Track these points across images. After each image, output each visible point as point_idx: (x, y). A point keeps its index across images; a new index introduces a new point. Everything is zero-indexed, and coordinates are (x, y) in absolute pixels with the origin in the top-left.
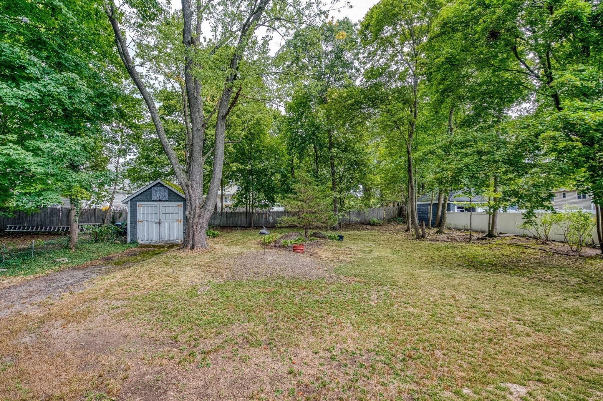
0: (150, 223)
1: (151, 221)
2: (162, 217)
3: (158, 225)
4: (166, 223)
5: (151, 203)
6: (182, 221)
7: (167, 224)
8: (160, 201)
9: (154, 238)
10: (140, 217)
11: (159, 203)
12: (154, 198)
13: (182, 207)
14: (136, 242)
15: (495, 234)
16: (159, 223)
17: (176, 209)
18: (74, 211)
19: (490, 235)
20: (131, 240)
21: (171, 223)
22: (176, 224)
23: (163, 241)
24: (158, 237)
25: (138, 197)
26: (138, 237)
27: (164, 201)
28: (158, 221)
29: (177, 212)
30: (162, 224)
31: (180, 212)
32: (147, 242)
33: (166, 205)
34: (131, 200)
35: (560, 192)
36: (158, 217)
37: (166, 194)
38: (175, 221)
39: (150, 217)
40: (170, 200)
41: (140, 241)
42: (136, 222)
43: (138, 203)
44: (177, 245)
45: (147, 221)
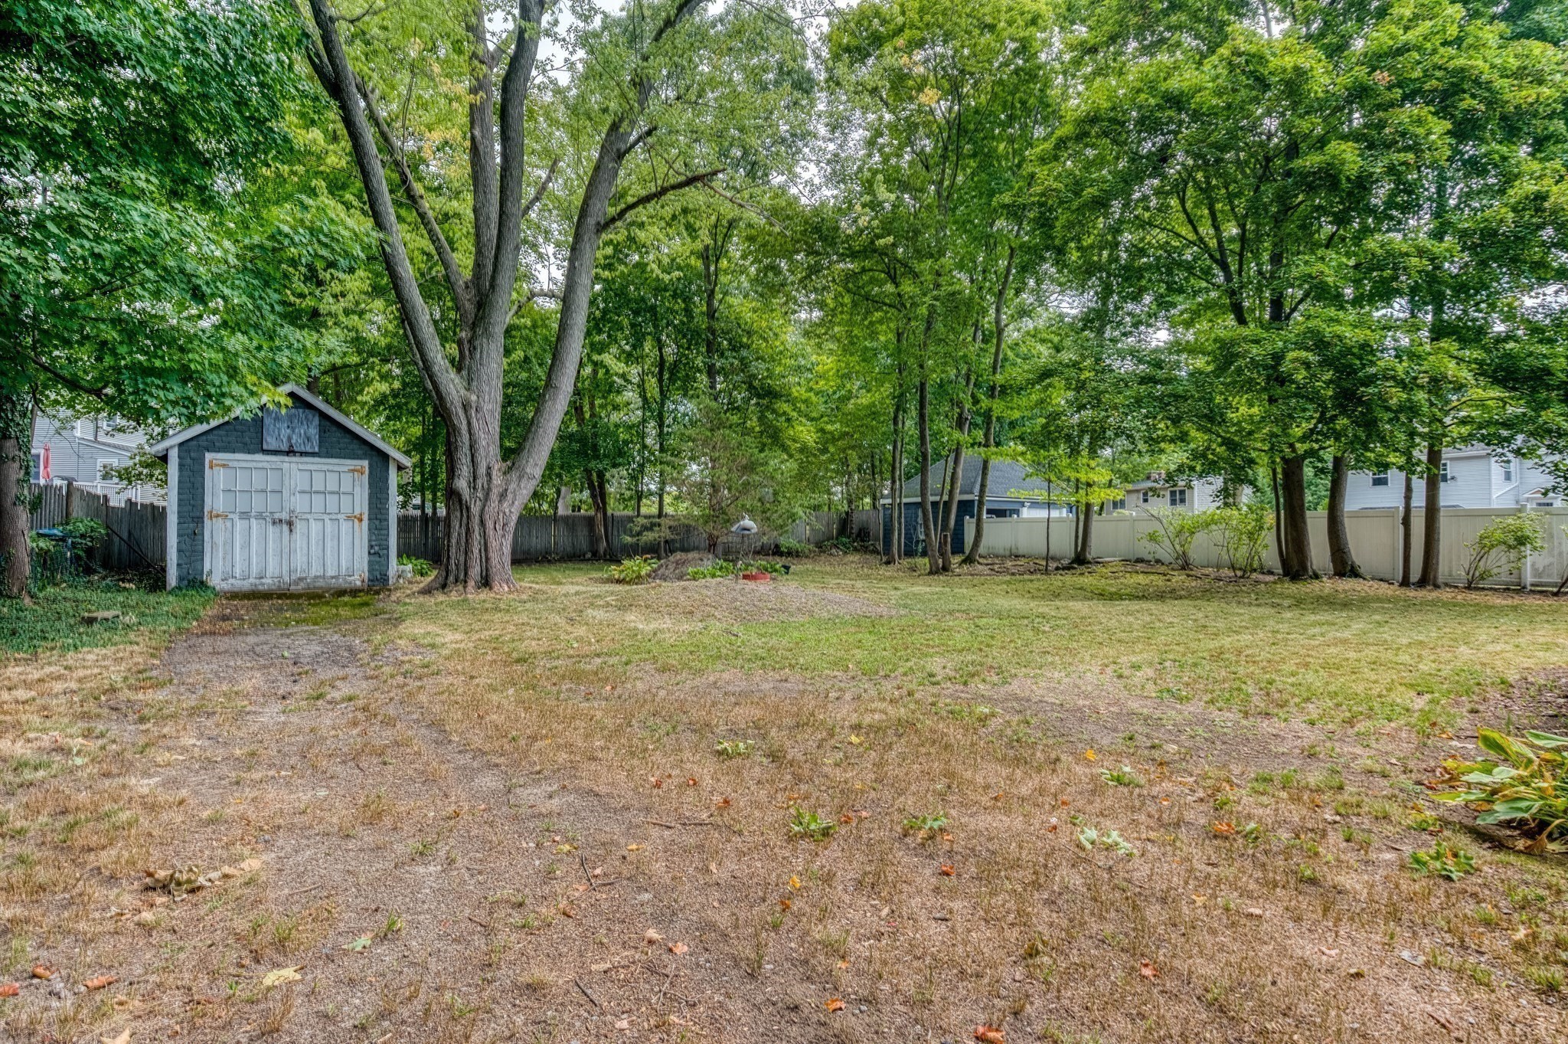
0: (253, 521)
1: (260, 516)
2: (299, 503)
3: (285, 528)
4: (312, 523)
5: (259, 457)
6: (365, 517)
7: (315, 527)
8: (290, 452)
9: (272, 569)
10: (215, 499)
11: (286, 459)
12: (271, 442)
13: (366, 477)
14: (203, 585)
15: (1089, 557)
16: (290, 524)
17: (347, 479)
18: (16, 465)
19: (1080, 560)
20: (181, 579)
21: (328, 523)
22: (345, 526)
23: (301, 579)
24: (285, 568)
25: (210, 437)
26: (207, 567)
27: (303, 454)
28: (285, 516)
29: (350, 490)
30: (299, 526)
31: (357, 489)
32: (246, 585)
33: (312, 467)
34: (181, 445)
35: (1138, 491)
36: (286, 505)
37: (313, 432)
38: (341, 517)
39: (257, 504)
40: (326, 450)
41: (216, 581)
42: (199, 520)
43: (209, 456)
44: (354, 592)
45: (245, 516)
